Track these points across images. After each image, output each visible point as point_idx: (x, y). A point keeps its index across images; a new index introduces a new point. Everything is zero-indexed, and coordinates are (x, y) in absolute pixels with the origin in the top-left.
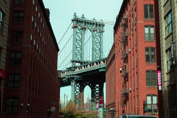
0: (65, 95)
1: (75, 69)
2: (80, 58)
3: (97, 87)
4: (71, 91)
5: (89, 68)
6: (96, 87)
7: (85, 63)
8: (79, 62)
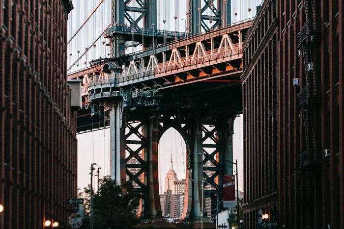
0: (93, 169)
1: (121, 65)
2: (142, 20)
3: (209, 134)
4: (111, 150)
5: (178, 64)
6: (204, 135)
7: (160, 39)
8: (138, 38)
